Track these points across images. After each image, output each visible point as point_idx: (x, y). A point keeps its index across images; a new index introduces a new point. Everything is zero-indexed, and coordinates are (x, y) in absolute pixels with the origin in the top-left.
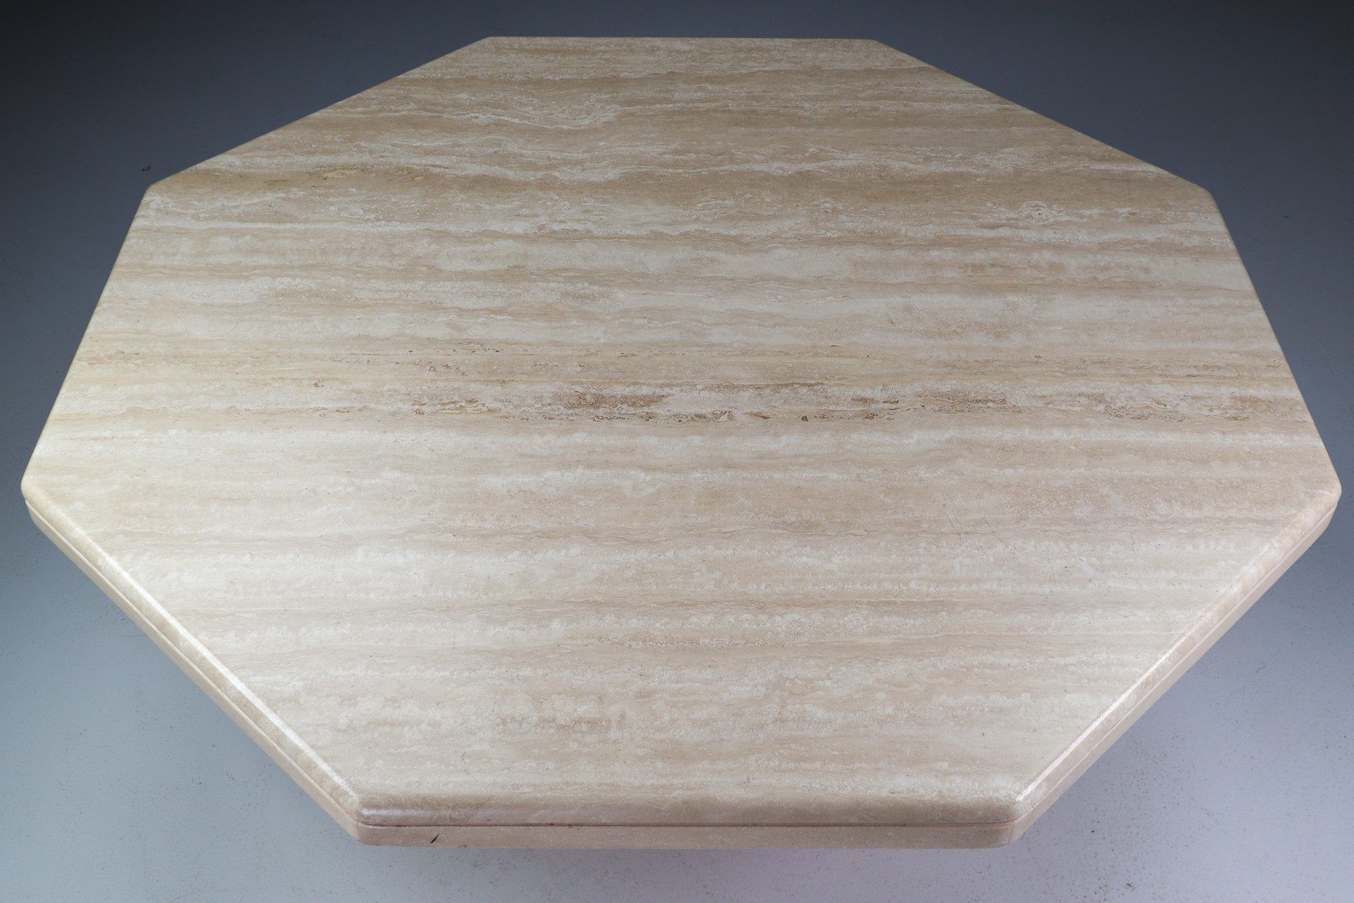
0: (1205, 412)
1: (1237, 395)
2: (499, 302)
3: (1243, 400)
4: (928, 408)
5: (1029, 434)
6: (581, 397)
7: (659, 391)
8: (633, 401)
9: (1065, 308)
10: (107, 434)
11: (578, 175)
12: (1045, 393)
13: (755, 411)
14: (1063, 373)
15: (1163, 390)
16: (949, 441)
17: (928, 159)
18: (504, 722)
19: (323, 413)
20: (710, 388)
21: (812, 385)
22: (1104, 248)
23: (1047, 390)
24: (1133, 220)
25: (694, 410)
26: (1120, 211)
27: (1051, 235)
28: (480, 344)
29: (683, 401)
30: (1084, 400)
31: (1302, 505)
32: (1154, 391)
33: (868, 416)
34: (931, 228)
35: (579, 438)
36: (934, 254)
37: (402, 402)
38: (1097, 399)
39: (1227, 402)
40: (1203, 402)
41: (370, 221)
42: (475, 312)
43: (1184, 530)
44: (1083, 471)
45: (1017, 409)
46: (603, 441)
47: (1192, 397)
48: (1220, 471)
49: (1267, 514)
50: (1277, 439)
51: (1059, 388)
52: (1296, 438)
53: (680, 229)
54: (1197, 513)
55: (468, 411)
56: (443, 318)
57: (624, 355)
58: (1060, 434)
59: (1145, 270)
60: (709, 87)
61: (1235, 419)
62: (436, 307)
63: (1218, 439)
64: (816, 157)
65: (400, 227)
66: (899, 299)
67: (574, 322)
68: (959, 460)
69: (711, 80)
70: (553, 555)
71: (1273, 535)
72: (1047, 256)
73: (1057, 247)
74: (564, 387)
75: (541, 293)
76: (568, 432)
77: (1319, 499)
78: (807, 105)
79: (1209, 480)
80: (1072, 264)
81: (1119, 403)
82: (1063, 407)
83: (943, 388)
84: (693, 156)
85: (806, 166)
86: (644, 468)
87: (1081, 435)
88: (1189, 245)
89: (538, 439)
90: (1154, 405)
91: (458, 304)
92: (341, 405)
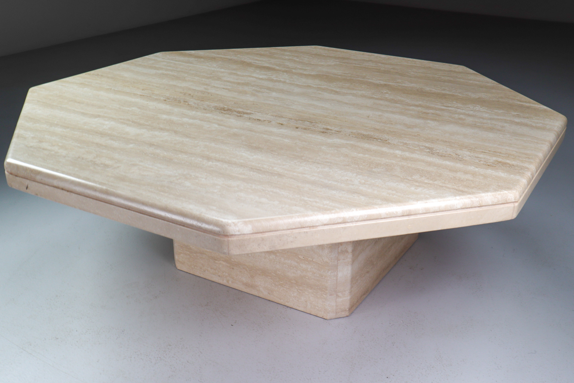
0: (477, 161)
1: (499, 161)
2: (229, 87)
3: (500, 162)
4: (351, 136)
5: (385, 149)
6: (224, 108)
7: (253, 112)
8: (239, 112)
9: (450, 128)
11: (300, 72)
12: (407, 143)
13: (281, 123)
14: (423, 140)
15: (465, 153)
16: (346, 144)
17: (444, 90)
19: (135, 94)
20: (271, 115)
21: (312, 122)
22: (490, 119)
23: (410, 142)
24: (518, 116)
25: (258, 118)
26: (513, 113)
27: (471, 113)
28: (208, 93)
29: (258, 116)
30: (422, 147)
31: (487, 191)
32: (459, 152)
33: (323, 132)
34: (420, 103)
35: (208, 115)
36: (412, 108)
37: (163, 98)
38: (429, 148)
39: (491, 161)
40: (479, 159)
41: (215, 68)
42: (217, 88)
43: (417, 184)
44: (394, 162)
45: (389, 143)
46: (215, 117)
47: (475, 157)
48: (459, 175)
49: (466, 190)
50: (501, 174)
51: (417, 143)
52: (512, 176)
53: (319, 86)
54: (431, 182)
55: (181, 103)
56: (205, 87)
57: (253, 104)
58: (398, 152)
59: (503, 127)
60: (380, 64)
61: (489, 165)
62: (207, 85)
63: (472, 168)
64: (398, 82)
65: (223, 70)
66: (380, 113)
67: (248, 95)
68: (344, 148)
69: (382, 63)
70: (157, 133)
71: (459, 195)
72: (462, 116)
73: (469, 115)
74: (222, 105)
75: (246, 88)
76: (207, 113)
77: (499, 192)
78: (412, 73)
79: (450, 176)
80: (470, 120)
81: (438, 151)
82: (411, 147)
83: (365, 133)
84: (350, 75)
85: (390, 83)
86: (219, 125)
87: (407, 154)
88: (534, 125)
89: (194, 112)
90: (454, 155)
91: (215, 85)
92: (144, 94)
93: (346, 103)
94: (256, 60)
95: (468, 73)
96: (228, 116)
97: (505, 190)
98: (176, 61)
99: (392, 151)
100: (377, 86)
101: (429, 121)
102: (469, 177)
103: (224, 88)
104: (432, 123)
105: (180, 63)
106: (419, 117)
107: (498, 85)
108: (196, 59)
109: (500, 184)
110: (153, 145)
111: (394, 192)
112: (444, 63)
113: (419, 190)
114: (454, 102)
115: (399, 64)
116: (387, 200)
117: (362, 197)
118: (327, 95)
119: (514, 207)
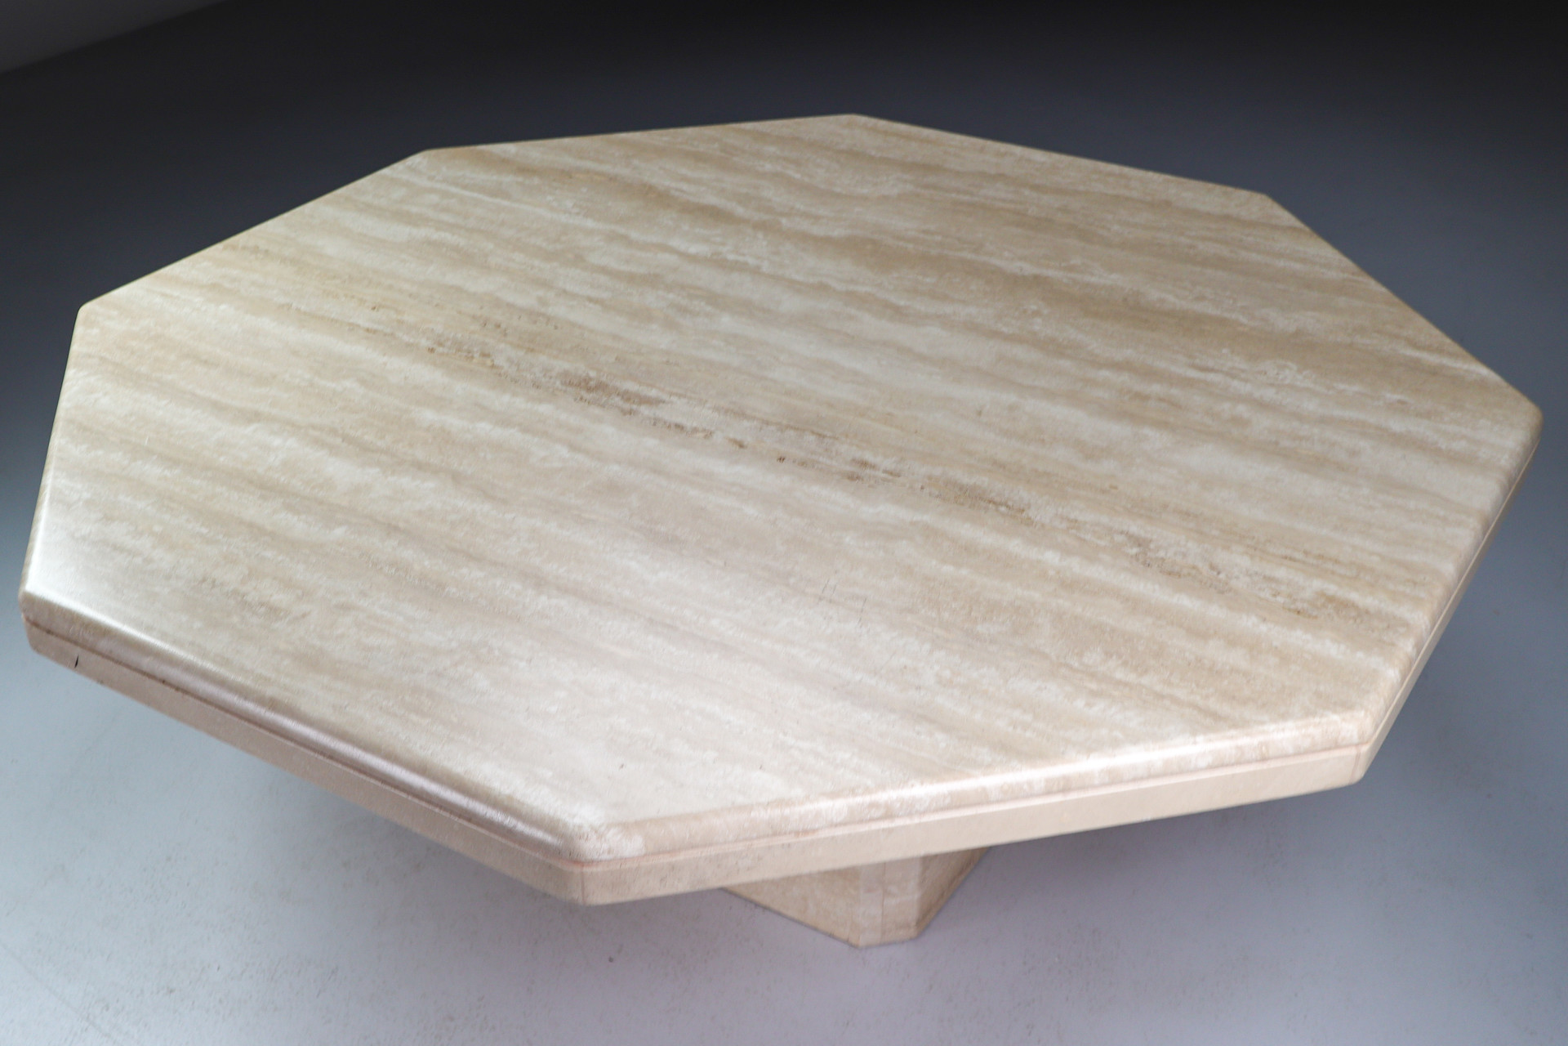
0: (1266, 594)
1: (1330, 592)
2: (605, 295)
3: (1331, 599)
4: (927, 490)
5: (1015, 546)
6: (587, 380)
7: (665, 397)
8: (627, 396)
9: (1206, 458)
10: (176, 294)
11: (805, 225)
12: (1080, 518)
13: (739, 438)
14: (1124, 507)
15: (1237, 562)
16: (913, 524)
17: (1201, 298)
18: (204, 580)
19: (353, 327)
20: (717, 409)
21: (824, 436)
22: (1323, 421)
23: (1087, 517)
24: (1401, 408)
25: (679, 420)
26: (1388, 395)
27: (1269, 394)
28: (549, 319)
29: (677, 411)
30: (1119, 538)
31: (1284, 717)
32: (1221, 557)
33: (852, 477)
34: (1128, 353)
35: (545, 409)
36: (1105, 374)
37: (428, 339)
38: (1139, 542)
39: (1308, 594)
40: (1273, 586)
41: (570, 213)
42: (574, 296)
43: (1094, 686)
44: (1037, 596)
45: (1029, 522)
46: (563, 416)
47: (1265, 577)
48: (1214, 651)
49: (1225, 709)
50: (1331, 648)
51: (1105, 519)
52: (1360, 655)
53: (851, 287)
54: (1132, 677)
55: (474, 360)
56: (541, 293)
57: (667, 362)
58: (1051, 557)
59: (1354, 453)
60: (1027, 192)
61: (1299, 612)
62: (545, 284)
63: (1249, 623)
64: (1071, 269)
65: (590, 223)
66: (1010, 398)
67: (654, 326)
68: (904, 542)
69: (1036, 188)
70: (406, 482)
71: (1207, 730)
72: (1242, 410)
73: (1262, 406)
74: (580, 368)
75: (652, 299)
76: (541, 401)
77: (1317, 720)
78: (1116, 227)
79: (1187, 654)
80: (1263, 424)
81: (1162, 554)
82: (1088, 537)
83: (966, 479)
84: (939, 238)
85: (1050, 273)
86: (573, 448)
87: (1076, 566)
88: (1444, 447)
89: (506, 398)
90: (1204, 568)
91: (569, 287)
92: (375, 326)
93: (923, 358)
94: (685, 179)
95: (1275, 227)
96: (597, 411)
97: (1335, 712)
98: (465, 187)
99: (1033, 553)
100: (1015, 282)
101: (1148, 431)
102: (1237, 658)
103: (590, 300)
104: (1156, 439)
105: (475, 195)
106: (1121, 415)
107: (1355, 278)
108: (520, 179)
109: (1322, 688)
110: (396, 529)
111: (1028, 718)
112: (1211, 185)
113: (1099, 706)
114: (1225, 351)
115: (1081, 188)
116: (1010, 750)
117: (940, 736)
118: (871, 324)
119: (1358, 757)
